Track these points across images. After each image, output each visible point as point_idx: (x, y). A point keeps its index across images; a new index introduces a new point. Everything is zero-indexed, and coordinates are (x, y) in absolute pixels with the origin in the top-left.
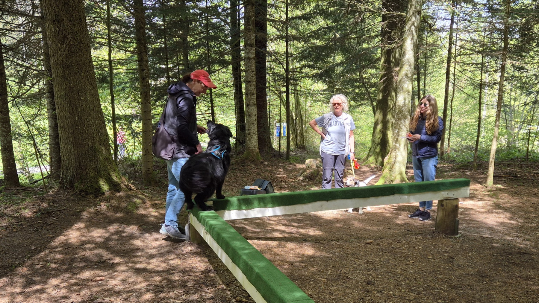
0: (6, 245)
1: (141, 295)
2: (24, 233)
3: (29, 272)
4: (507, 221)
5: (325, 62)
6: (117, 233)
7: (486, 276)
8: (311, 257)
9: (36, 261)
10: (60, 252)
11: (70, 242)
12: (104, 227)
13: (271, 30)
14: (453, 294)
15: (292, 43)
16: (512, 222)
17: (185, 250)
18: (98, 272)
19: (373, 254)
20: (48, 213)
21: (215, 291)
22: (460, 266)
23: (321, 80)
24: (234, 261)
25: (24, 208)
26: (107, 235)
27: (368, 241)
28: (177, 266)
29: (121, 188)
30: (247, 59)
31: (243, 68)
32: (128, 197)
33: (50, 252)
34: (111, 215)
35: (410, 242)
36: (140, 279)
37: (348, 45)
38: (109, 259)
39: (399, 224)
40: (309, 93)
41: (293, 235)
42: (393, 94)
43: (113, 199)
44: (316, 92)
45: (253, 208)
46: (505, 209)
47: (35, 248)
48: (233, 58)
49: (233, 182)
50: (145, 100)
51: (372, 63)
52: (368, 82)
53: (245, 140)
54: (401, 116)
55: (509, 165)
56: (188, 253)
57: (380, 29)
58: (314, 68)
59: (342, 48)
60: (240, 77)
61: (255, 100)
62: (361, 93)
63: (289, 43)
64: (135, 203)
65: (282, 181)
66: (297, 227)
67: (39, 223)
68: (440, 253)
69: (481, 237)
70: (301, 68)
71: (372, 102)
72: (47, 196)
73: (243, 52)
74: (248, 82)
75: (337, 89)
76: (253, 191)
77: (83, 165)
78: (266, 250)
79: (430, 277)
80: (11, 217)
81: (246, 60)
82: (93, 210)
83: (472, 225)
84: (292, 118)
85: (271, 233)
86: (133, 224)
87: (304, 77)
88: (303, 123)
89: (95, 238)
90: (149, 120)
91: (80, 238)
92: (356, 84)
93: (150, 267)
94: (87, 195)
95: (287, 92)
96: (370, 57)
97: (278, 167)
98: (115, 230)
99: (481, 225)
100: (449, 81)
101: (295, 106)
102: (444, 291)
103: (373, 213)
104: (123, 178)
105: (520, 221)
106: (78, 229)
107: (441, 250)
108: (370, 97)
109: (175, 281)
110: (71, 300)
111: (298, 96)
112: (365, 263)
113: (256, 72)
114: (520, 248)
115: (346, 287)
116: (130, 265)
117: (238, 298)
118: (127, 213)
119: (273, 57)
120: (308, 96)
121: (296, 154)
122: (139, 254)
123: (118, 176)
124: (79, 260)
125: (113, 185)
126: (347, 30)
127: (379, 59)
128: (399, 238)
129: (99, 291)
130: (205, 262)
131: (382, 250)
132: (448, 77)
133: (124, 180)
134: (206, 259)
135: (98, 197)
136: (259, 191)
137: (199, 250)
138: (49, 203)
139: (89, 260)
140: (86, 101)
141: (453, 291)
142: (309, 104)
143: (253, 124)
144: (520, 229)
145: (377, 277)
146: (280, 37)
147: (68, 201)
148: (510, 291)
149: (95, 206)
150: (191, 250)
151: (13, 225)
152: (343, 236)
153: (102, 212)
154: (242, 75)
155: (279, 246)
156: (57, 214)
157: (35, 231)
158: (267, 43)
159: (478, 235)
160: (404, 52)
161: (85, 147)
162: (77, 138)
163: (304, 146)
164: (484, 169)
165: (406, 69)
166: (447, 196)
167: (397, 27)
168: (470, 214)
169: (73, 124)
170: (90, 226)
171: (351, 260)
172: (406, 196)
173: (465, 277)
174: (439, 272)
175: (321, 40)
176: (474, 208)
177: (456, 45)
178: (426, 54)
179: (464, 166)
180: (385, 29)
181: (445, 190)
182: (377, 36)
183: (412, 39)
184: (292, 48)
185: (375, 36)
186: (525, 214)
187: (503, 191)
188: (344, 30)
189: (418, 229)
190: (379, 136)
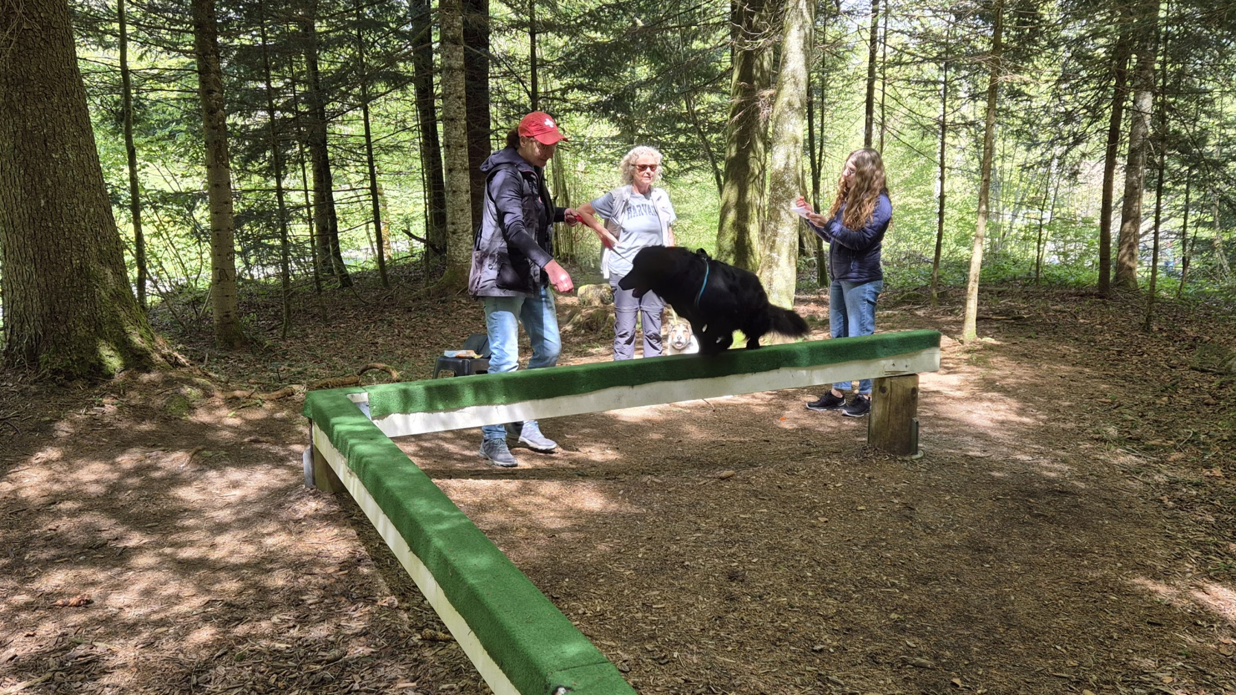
1: (187, 630)
4: (1014, 417)
5: (615, 79)
6: (138, 471)
7: (987, 550)
8: (598, 517)
11: (23, 496)
12: (109, 458)
13: (498, 9)
14: (921, 596)
15: (543, 36)
16: (1025, 420)
17: (302, 509)
18: (87, 572)
19: (736, 504)
21: (373, 613)
22: (928, 527)
23: (606, 116)
24: (414, 549)
26: (114, 477)
27: (725, 473)
28: (282, 550)
29: (152, 364)
30: (448, 70)
31: (438, 91)
32: (169, 382)
34: (128, 428)
35: (815, 471)
36: (188, 590)
37: (662, 44)
38: (117, 539)
39: (786, 431)
40: (582, 144)
41: (556, 462)
42: (760, 145)
43: (133, 390)
44: (597, 142)
45: (463, 408)
46: (1006, 391)
48: (417, 68)
49: (421, 337)
50: (217, 158)
51: (713, 80)
52: (704, 121)
53: (445, 244)
54: (780, 194)
55: (1000, 294)
56: (310, 516)
57: (728, 10)
58: (592, 91)
59: (650, 49)
60: (433, 109)
61: (466, 159)
62: (692, 145)
63: (537, 37)
64: (185, 397)
68: (882, 497)
69: (966, 456)
70: (564, 91)
71: (714, 164)
73: (439, 56)
74: (449, 120)
75: (639, 135)
76: (464, 362)
77: (60, 312)
78: (493, 502)
79: (866, 557)
81: (444, 72)
82: (84, 417)
83: (942, 429)
86: (181, 448)
87: (570, 110)
89: (85, 484)
90: (227, 203)
91: (47, 486)
92: (679, 126)
93: (215, 555)
94: (70, 381)
96: (709, 68)
98: (135, 463)
99: (960, 429)
100: (871, 119)
101: (554, 172)
102: (901, 589)
103: (728, 405)
104: (160, 341)
105: (1042, 417)
106: (45, 463)
107: (884, 490)
108: (711, 153)
109: (276, 590)
110: (12, 651)
112: (721, 527)
113: (468, 99)
114: (1050, 481)
115: (681, 588)
116: (168, 550)
117: (428, 632)
118: (166, 421)
119: (504, 68)
120: (579, 151)
122: (191, 522)
123: (145, 336)
124: (43, 543)
125: (134, 355)
126: (658, 11)
127: (728, 72)
128: (791, 464)
129: (85, 622)
130: (346, 537)
131: (755, 494)
132: (869, 110)
133: (160, 343)
134: (352, 532)
135: (96, 384)
136: (477, 360)
137: (335, 508)
139: (67, 540)
140: (65, 161)
141: (921, 588)
142: (581, 166)
143: (460, 211)
144: (1043, 435)
145: (750, 562)
146: (519, 25)
147: (23, 395)
149: (90, 406)
150: (316, 510)
152: (668, 461)
153: (106, 420)
154: (436, 104)
155: (525, 491)
158: (490, 37)
159: (958, 452)
160: (785, 56)
161: (63, 268)
162: (45, 248)
163: (572, 256)
164: (952, 304)
165: (791, 92)
166: (893, 369)
167: (766, 5)
168: (934, 404)
169: (35, 216)
170: (76, 456)
171: (689, 521)
172: (804, 372)
173: (942, 553)
174: (884, 544)
175: (604, 31)
176: (940, 389)
177: (885, 44)
178: (823, 62)
179: (911, 298)
180: (741, 8)
181: (887, 356)
182: (723, 24)
183: (801, 27)
184: (543, 48)
185: (718, 25)
186: (1049, 402)
187: (999, 351)
188: (653, 11)
189: (829, 440)
190: (732, 235)
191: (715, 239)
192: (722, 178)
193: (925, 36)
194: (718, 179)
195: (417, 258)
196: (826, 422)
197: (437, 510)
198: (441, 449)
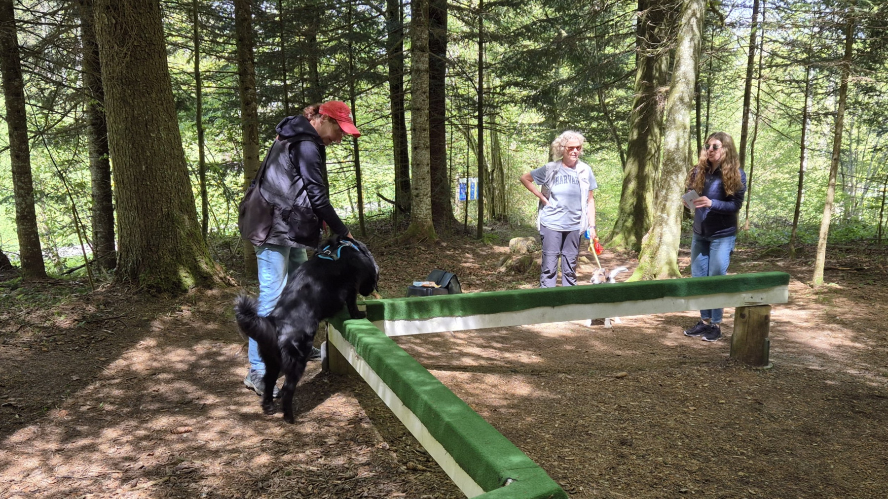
0: (31, 373)
1: (251, 456)
2: (59, 353)
3: (70, 418)
4: (848, 343)
5: (543, 78)
6: (209, 355)
7: (816, 434)
8: (526, 399)
9: (81, 400)
10: (118, 386)
11: (134, 369)
12: (188, 346)
13: (454, 23)
14: (762, 462)
15: (488, 44)
16: (857, 345)
18: (181, 418)
19: (628, 395)
20: (97, 322)
21: (372, 452)
22: (772, 417)
23: (535, 106)
24: (406, 403)
25: (58, 313)
26: (193, 359)
27: (619, 374)
29: (213, 283)
30: (415, 71)
31: (407, 86)
32: (225, 297)
33: (103, 386)
34: (199, 327)
35: (688, 375)
36: (249, 432)
37: (581, 50)
38: (198, 398)
39: (668, 347)
40: (515, 129)
41: (495, 362)
42: (657, 130)
43: (201, 301)
44: (527, 127)
45: (432, 318)
46: (844, 324)
47: (78, 378)
48: (391, 69)
50: (250, 138)
51: (621, 79)
52: (612, 111)
53: (410, 205)
54: (671, 168)
55: (848, 251)
57: (635, 22)
58: (525, 87)
59: (571, 54)
60: (402, 101)
61: (428, 140)
62: (603, 130)
63: (484, 45)
65: (470, 273)
66: (500, 349)
67: (83, 337)
68: (738, 395)
69: (806, 369)
70: (503, 87)
71: (619, 144)
72: (95, 295)
73: (408, 60)
74: (415, 110)
75: (560, 122)
76: (427, 290)
77: (154, 245)
78: (451, 386)
79: (723, 434)
80: (38, 327)
81: (413, 73)
82: (170, 318)
83: (790, 349)
84: (487, 170)
85: (457, 359)
86: (235, 341)
87: (507, 102)
88: (505, 179)
89: (174, 363)
90: (256, 171)
91: (149, 363)
92: (592, 114)
94: (160, 293)
95: (480, 127)
96: (618, 69)
97: (464, 250)
98: (206, 351)
99: (804, 350)
100: (748, 110)
101: (492, 150)
102: (748, 456)
103: (624, 327)
104: (218, 267)
105: (871, 343)
106: (146, 348)
107: (741, 390)
108: (617, 136)
109: (307, 435)
110: (141, 463)
111: (496, 134)
112: (615, 410)
113: (430, 93)
114: (872, 389)
115: (586, 448)
116: (233, 407)
117: (411, 464)
118: (222, 322)
119: (458, 69)
120: (513, 134)
121: (492, 230)
123: (209, 263)
124: (150, 399)
125: (202, 277)
126: (579, 24)
127: (633, 73)
128: (670, 370)
129: (184, 449)
130: (351, 404)
131: (642, 389)
132: (747, 103)
133: (218, 269)
134: (355, 401)
135: (176, 296)
136: (437, 289)
138: (98, 305)
139: (166, 398)
140: (159, 139)
141: (763, 457)
142: (513, 146)
143: (423, 179)
144: (872, 357)
145: (636, 434)
146: (470, 36)
147: (128, 302)
148: (857, 459)
149: (173, 311)
150: (330, 385)
151: (41, 341)
152: (577, 365)
153: (185, 321)
154: (405, 98)
155: (474, 380)
156: (112, 323)
157: (77, 351)
158: (448, 45)
159: (801, 366)
160: (678, 61)
161: (156, 214)
162: (144, 200)
163: (505, 217)
164: (806, 257)
165: (683, 89)
166: (751, 301)
167: (665, 20)
168: (786, 331)
169: (138, 177)
170: (166, 344)
171: (593, 405)
172: (683, 301)
173: (781, 435)
174: (738, 426)
175: (536, 41)
176: (792, 321)
177: (761, 50)
178: (711, 64)
179: (775, 252)
180: (645, 23)
181: (747, 290)
182: (630, 34)
183: (692, 39)
184: (487, 53)
185: (626, 35)
186: (878, 332)
187: (841, 294)
188: (575, 24)
189: (701, 354)
190: (631, 201)
191: (618, 204)
192: (625, 156)
194: (622, 156)
195: (387, 215)
198: (413, 350)
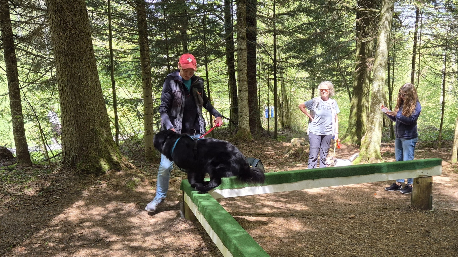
0: (6, 224)
2: (26, 211)
3: (26, 252)
5: (308, 54)
6: (116, 210)
8: (298, 233)
9: (35, 240)
10: (59, 231)
11: (70, 220)
12: (103, 205)
13: (260, 25)
15: (279, 36)
17: (180, 227)
18: (94, 250)
19: (356, 229)
20: (50, 192)
22: (436, 240)
23: (304, 69)
24: (225, 244)
25: (27, 187)
26: (105, 213)
27: (351, 216)
28: (171, 243)
29: (121, 168)
30: (240, 50)
31: (236, 58)
32: (127, 175)
33: (50, 231)
34: (111, 193)
35: (389, 216)
37: (328, 39)
38: (106, 238)
39: (377, 199)
40: (294, 80)
41: (282, 210)
42: (367, 81)
43: (113, 178)
44: (300, 79)
45: (245, 187)
47: (35, 226)
48: (227, 49)
50: (147, 85)
51: (348, 54)
52: (344, 71)
53: (238, 121)
54: (376, 101)
56: (183, 230)
57: (355, 25)
58: (298, 59)
59: (322, 41)
60: (233, 66)
61: (247, 86)
62: (339, 81)
63: (276, 36)
64: (134, 181)
65: (270, 157)
66: (285, 202)
67: (41, 201)
68: (416, 227)
69: (452, 211)
70: (287, 59)
71: (348, 89)
72: (51, 175)
73: (236, 44)
74: (240, 70)
75: (317, 77)
77: (85, 146)
79: (410, 252)
80: (14, 195)
81: (238, 51)
82: (94, 189)
83: (442, 199)
84: (279, 102)
85: (260, 209)
86: (132, 202)
87: (289, 67)
88: (289, 107)
89: (94, 215)
90: (151, 103)
91: (79, 216)
92: (334, 73)
93: (145, 245)
94: (88, 174)
95: (275, 80)
96: (346, 49)
97: (267, 145)
98: (114, 208)
99: (450, 200)
100: (414, 70)
101: (282, 92)
103: (353, 188)
104: (124, 158)
106: (78, 207)
107: (418, 224)
108: (347, 84)
111: (284, 83)
112: (349, 238)
113: (248, 62)
116: (127, 243)
118: (126, 191)
119: (263, 49)
120: (293, 83)
121: (282, 133)
122: (136, 231)
123: (118, 156)
124: (77, 238)
125: (114, 164)
126: (326, 26)
127: (355, 51)
128: (378, 213)
130: (197, 239)
131: (364, 225)
132: (413, 67)
133: (124, 159)
134: (199, 237)
135: (98, 176)
137: (193, 227)
138: (52, 182)
139: (87, 238)
140: (87, 86)
142: (293, 89)
143: (245, 107)
145: (361, 253)
146: (269, 31)
147: (70, 179)
149: (96, 184)
150: (185, 228)
151: (16, 204)
152: (328, 211)
153: (103, 190)
154: (235, 64)
155: (269, 222)
156: (59, 192)
157: (37, 209)
158: (257, 36)
159: (449, 209)
160: (379, 44)
161: (86, 129)
162: (79, 121)
163: (289, 126)
164: (447, 147)
165: (381, 59)
166: (422, 174)
167: (371, 23)
168: (439, 189)
169: (75, 108)
170: (90, 204)
171: (336, 235)
172: (385, 175)
173: (442, 251)
174: (417, 246)
175: (304, 34)
176: (442, 183)
177: (420, 40)
178: (394, 47)
179: (430, 145)
180: (360, 24)
181: (420, 168)
182: (353, 31)
183: (386, 32)
184: (279, 41)
185: (351, 32)
188: (324, 26)
189: (395, 203)
190: (355, 118)
191: (348, 119)
192: (351, 95)
193: (437, 36)
194: (350, 95)
195: (226, 126)
196: (393, 196)
197: (234, 229)
198: (235, 204)
